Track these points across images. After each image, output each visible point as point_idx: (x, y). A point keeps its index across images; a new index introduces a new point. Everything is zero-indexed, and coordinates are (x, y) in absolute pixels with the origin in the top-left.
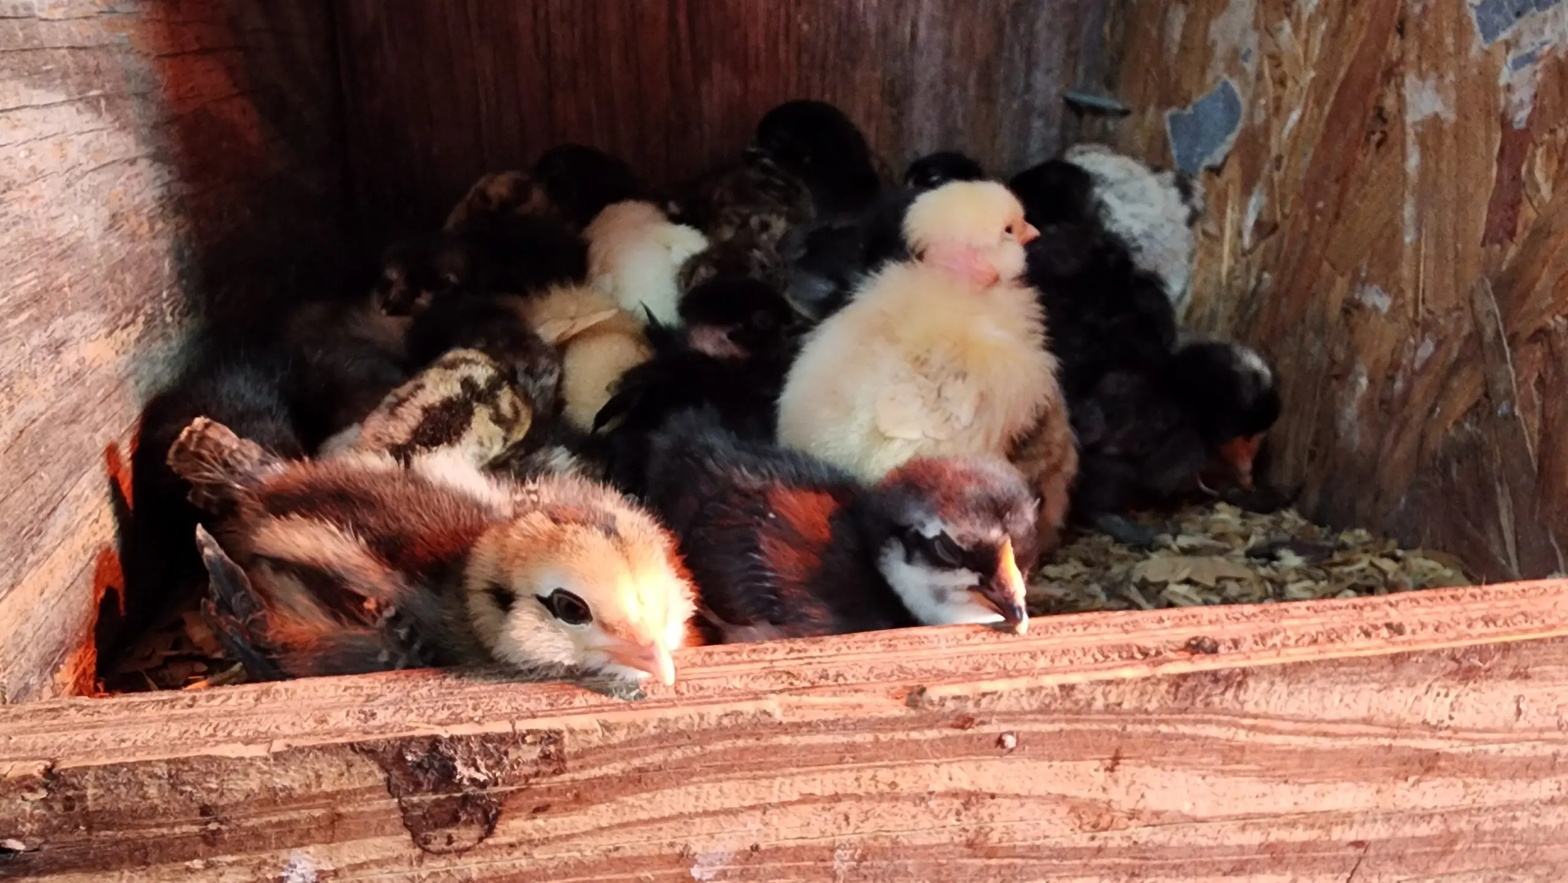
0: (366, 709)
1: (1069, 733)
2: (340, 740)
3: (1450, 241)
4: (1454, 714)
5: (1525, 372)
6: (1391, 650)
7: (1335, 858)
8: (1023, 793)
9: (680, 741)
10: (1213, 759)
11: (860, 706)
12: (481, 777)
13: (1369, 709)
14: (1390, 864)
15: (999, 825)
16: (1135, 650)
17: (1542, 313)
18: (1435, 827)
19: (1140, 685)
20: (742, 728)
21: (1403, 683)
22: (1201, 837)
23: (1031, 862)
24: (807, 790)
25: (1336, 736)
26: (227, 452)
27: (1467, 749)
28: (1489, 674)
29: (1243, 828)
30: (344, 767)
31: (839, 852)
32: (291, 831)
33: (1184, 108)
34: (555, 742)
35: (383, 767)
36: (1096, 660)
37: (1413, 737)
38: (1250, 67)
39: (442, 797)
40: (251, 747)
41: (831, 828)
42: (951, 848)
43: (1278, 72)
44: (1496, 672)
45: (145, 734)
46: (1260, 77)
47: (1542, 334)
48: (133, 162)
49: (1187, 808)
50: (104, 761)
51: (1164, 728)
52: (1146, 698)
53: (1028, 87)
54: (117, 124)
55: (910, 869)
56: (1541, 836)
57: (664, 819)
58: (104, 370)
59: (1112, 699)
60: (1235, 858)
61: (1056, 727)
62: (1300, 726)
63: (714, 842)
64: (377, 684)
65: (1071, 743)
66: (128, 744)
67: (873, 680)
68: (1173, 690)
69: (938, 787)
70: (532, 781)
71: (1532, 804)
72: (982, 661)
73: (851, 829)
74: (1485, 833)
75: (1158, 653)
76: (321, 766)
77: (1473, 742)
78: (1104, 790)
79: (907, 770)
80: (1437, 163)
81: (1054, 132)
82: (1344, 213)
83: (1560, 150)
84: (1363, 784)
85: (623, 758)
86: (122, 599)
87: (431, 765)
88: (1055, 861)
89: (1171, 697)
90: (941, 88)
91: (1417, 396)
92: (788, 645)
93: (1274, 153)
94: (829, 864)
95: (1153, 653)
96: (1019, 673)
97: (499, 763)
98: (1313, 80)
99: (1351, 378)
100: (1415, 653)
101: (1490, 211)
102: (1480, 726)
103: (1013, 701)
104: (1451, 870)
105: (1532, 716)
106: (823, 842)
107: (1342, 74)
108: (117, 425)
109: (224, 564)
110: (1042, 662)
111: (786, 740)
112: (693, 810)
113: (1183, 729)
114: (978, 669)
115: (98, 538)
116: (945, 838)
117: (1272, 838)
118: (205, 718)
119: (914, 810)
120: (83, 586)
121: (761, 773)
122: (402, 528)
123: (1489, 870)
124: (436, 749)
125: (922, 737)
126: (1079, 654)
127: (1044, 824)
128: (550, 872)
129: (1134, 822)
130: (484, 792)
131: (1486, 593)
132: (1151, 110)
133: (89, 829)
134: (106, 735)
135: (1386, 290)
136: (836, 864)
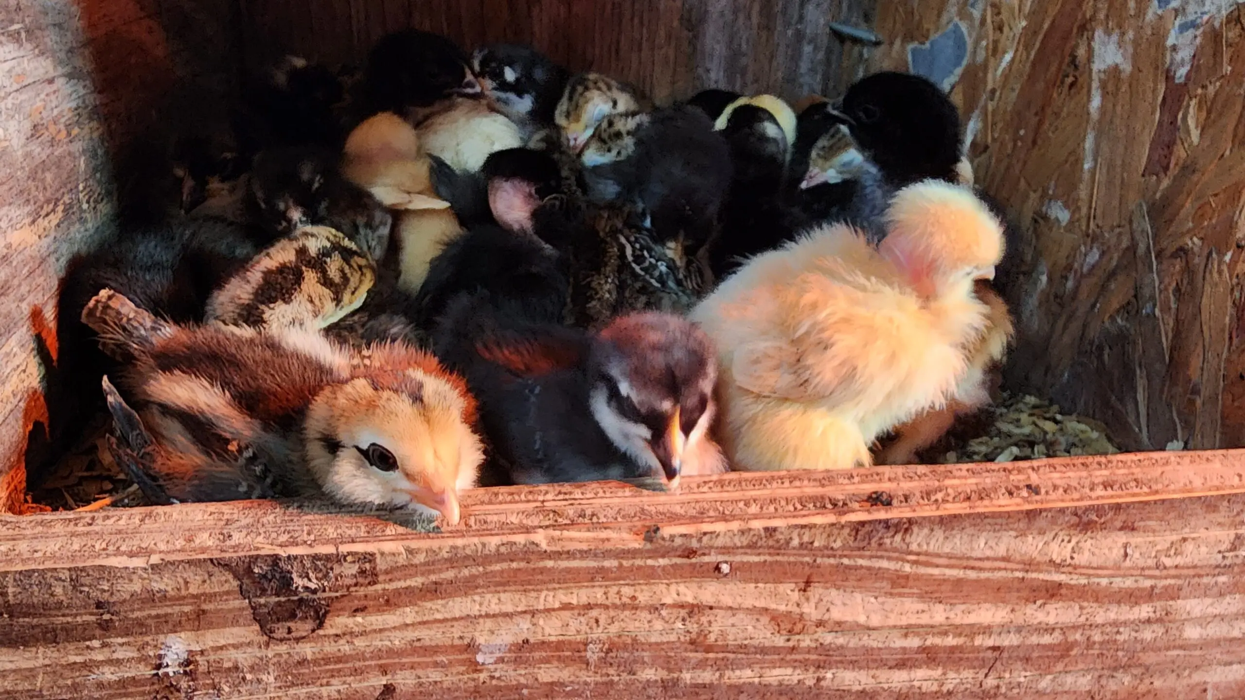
0: (225, 531)
1: (771, 563)
2: (202, 557)
3: (1119, 170)
4: (1075, 555)
5: (1167, 280)
6: (1027, 507)
7: (977, 658)
8: (735, 606)
9: (467, 563)
10: (884, 584)
11: (608, 540)
12: (313, 586)
13: (1008, 550)
14: (1019, 663)
15: (715, 628)
16: (827, 501)
17: (1183, 235)
18: (1055, 638)
19: (828, 529)
20: (515, 554)
21: (1035, 532)
22: (872, 641)
23: (740, 656)
24: (565, 600)
25: (981, 569)
26: (125, 320)
27: (1083, 581)
28: (1103, 527)
29: (906, 635)
30: (206, 577)
31: (591, 645)
32: (166, 622)
33: (923, 43)
34: (370, 561)
35: (236, 577)
36: (795, 509)
37: (1041, 572)
38: (977, 14)
39: (283, 599)
40: (134, 559)
41: (584, 628)
42: (678, 644)
43: (997, 19)
44: (1108, 525)
45: (52, 546)
46: (983, 22)
47: (1182, 252)
48: (51, 81)
49: (862, 619)
50: (20, 568)
51: (846, 561)
52: (832, 539)
53: (801, 18)
54: (37, 51)
55: (646, 659)
56: (1139, 647)
57: (455, 619)
58: (27, 252)
59: (806, 539)
60: (899, 656)
61: (762, 558)
62: (953, 562)
63: (494, 636)
64: (236, 511)
65: (773, 571)
66: (39, 554)
67: (619, 519)
68: (854, 533)
69: (668, 600)
70: (352, 589)
71: (1132, 622)
72: (706, 506)
73: (600, 630)
74: (1094, 643)
75: (845, 504)
76: (189, 574)
77: (1089, 576)
78: (798, 605)
79: (644, 587)
80: (1114, 105)
81: (821, 55)
82: (1039, 142)
83: (1209, 103)
84: (1001, 604)
85: (423, 574)
86: (47, 429)
87: (274, 576)
88: (758, 656)
89: (852, 538)
90: (729, 17)
91: (1083, 295)
92: (558, 488)
93: (990, 86)
94: (583, 654)
95: (841, 504)
96: (733, 517)
97: (326, 576)
98: (1024, 28)
99: (1034, 275)
100: (1045, 510)
101: (1150, 149)
102: (1095, 565)
103: (728, 540)
104: (1067, 669)
105: (1136, 558)
106: (579, 638)
107: (1046, 26)
108: (40, 295)
109: (122, 408)
110: (754, 509)
111: (550, 564)
112: (477, 613)
113: (861, 562)
114: (702, 513)
115: (26, 384)
116: (673, 638)
117: (928, 643)
118: (100, 535)
119: (649, 617)
120: (13, 423)
121: (530, 587)
122: (259, 387)
123: (1096, 670)
124: (277, 565)
125: (657, 564)
126: (783, 503)
127: (750, 628)
128: (368, 656)
129: (819, 630)
130: (315, 597)
131: (1109, 462)
132: (898, 43)
133: (11, 616)
134: (23, 547)
135: (1066, 206)
136: (589, 654)
